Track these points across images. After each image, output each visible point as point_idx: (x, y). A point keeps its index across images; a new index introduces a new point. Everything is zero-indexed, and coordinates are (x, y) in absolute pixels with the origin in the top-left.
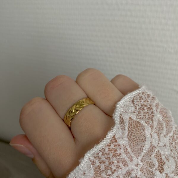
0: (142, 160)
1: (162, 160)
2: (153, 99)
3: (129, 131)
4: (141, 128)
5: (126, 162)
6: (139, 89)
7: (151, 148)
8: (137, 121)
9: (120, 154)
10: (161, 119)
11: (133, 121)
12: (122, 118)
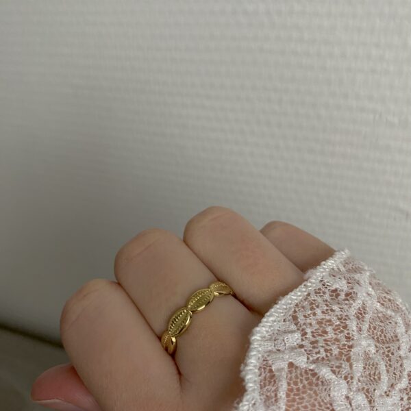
3: (289, 401)
6: (305, 283)
8: (310, 370)
10: (374, 351)
11: (299, 372)
12: (268, 368)
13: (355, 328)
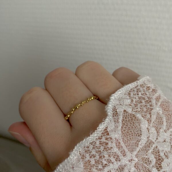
0: (137, 156)
1: (160, 156)
2: (153, 91)
3: (123, 124)
4: (136, 121)
5: (118, 156)
7: (148, 143)
8: (133, 114)
9: (112, 148)
10: (161, 113)
11: (128, 114)
12: (115, 110)
13: (154, 103)
